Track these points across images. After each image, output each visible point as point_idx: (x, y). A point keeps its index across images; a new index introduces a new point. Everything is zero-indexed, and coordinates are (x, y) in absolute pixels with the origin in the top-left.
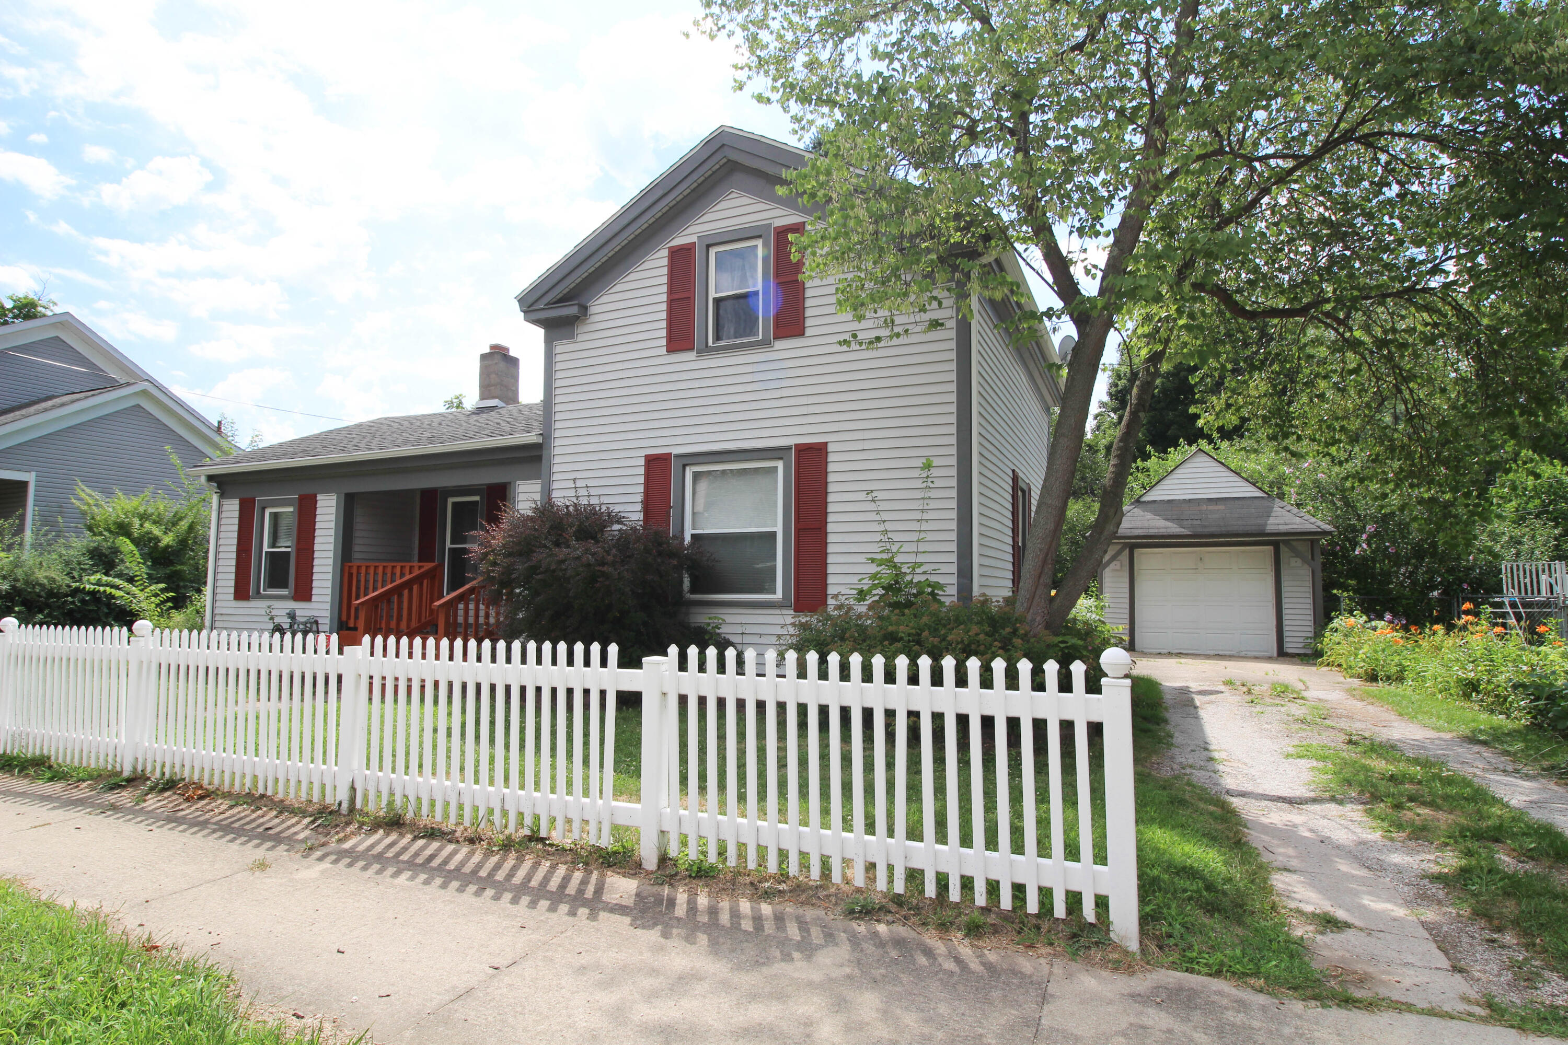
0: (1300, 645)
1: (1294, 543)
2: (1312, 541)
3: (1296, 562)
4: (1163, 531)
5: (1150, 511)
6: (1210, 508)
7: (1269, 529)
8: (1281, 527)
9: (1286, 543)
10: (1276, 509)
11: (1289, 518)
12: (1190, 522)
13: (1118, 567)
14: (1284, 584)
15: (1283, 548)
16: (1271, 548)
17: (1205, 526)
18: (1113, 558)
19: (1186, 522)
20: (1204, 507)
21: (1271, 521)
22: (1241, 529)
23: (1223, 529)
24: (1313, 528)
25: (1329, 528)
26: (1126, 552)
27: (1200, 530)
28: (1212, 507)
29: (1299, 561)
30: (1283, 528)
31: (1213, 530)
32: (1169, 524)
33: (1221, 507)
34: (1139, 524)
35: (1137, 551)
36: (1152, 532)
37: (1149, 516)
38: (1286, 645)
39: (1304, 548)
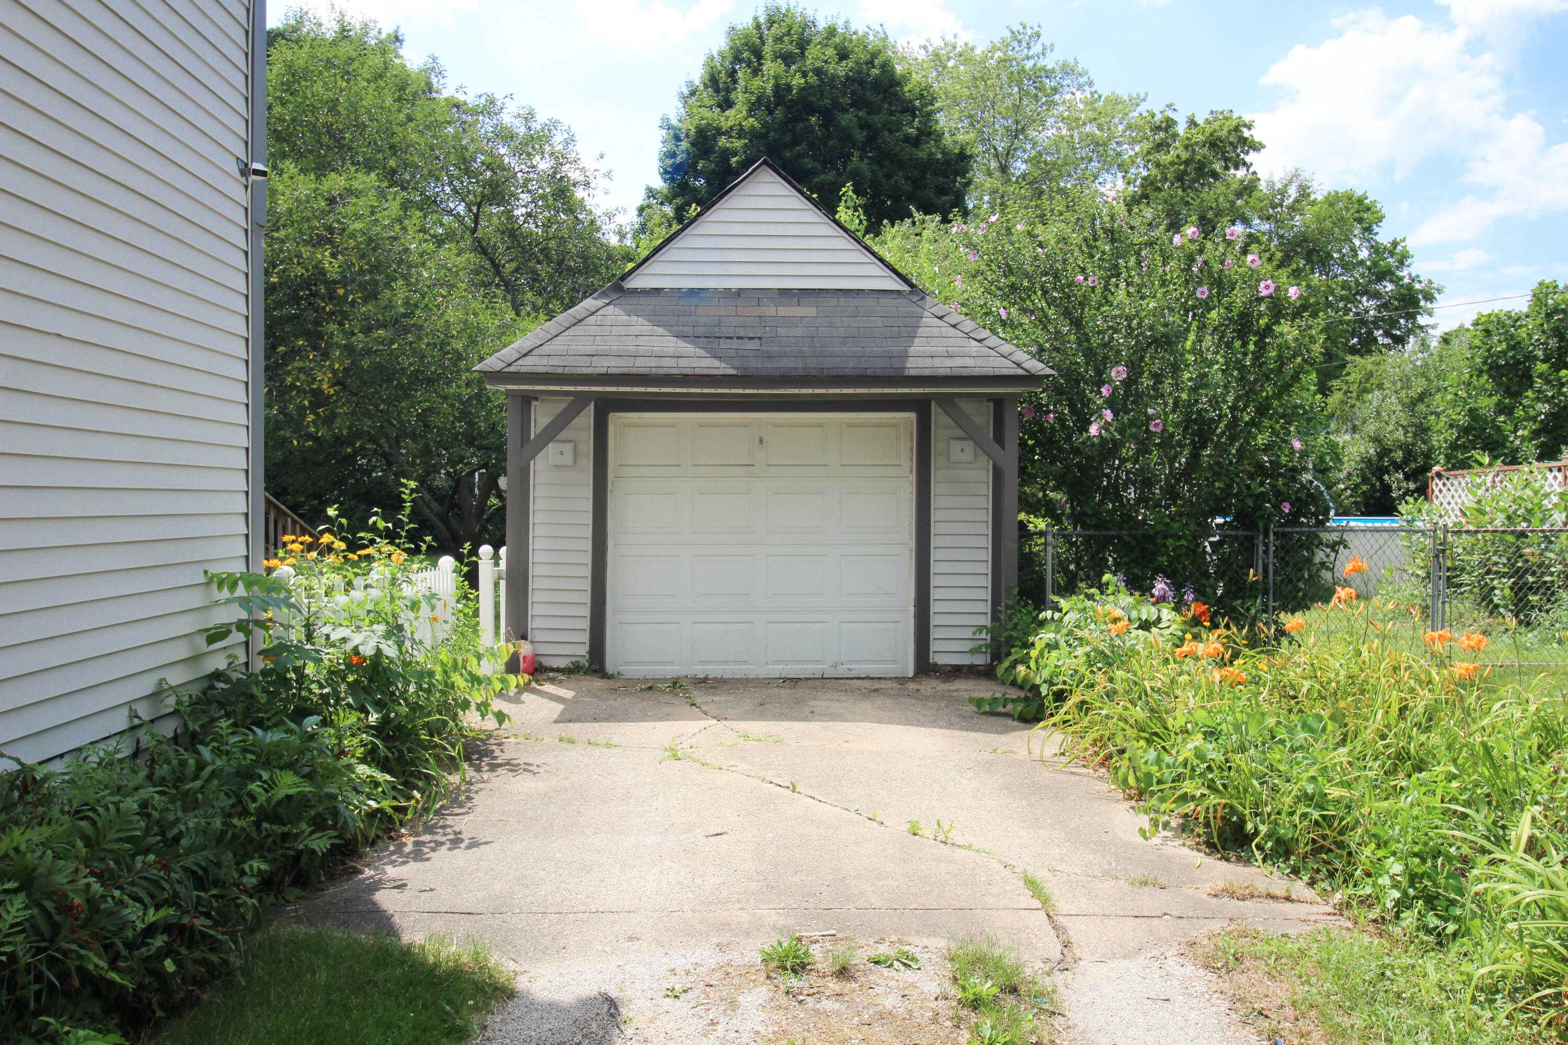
0: (967, 646)
1: (965, 406)
2: (999, 403)
3: (962, 451)
4: (669, 366)
5: (647, 317)
6: (784, 311)
7: (914, 366)
8: (938, 362)
9: (947, 402)
10: (928, 320)
11: (956, 341)
12: (735, 344)
13: (568, 459)
14: (937, 502)
15: (938, 417)
16: (912, 416)
17: (769, 356)
18: (551, 433)
19: (724, 344)
20: (770, 311)
21: (917, 347)
22: (850, 366)
23: (812, 363)
24: (1005, 368)
25: (1036, 367)
26: (586, 418)
27: (757, 365)
28: (789, 311)
29: (969, 446)
30: (943, 366)
31: (790, 364)
32: (685, 347)
33: (809, 311)
34: (613, 345)
35: (616, 420)
36: (643, 365)
37: (640, 325)
38: (934, 646)
39: (982, 417)
